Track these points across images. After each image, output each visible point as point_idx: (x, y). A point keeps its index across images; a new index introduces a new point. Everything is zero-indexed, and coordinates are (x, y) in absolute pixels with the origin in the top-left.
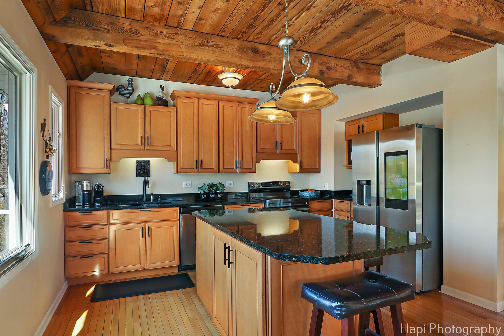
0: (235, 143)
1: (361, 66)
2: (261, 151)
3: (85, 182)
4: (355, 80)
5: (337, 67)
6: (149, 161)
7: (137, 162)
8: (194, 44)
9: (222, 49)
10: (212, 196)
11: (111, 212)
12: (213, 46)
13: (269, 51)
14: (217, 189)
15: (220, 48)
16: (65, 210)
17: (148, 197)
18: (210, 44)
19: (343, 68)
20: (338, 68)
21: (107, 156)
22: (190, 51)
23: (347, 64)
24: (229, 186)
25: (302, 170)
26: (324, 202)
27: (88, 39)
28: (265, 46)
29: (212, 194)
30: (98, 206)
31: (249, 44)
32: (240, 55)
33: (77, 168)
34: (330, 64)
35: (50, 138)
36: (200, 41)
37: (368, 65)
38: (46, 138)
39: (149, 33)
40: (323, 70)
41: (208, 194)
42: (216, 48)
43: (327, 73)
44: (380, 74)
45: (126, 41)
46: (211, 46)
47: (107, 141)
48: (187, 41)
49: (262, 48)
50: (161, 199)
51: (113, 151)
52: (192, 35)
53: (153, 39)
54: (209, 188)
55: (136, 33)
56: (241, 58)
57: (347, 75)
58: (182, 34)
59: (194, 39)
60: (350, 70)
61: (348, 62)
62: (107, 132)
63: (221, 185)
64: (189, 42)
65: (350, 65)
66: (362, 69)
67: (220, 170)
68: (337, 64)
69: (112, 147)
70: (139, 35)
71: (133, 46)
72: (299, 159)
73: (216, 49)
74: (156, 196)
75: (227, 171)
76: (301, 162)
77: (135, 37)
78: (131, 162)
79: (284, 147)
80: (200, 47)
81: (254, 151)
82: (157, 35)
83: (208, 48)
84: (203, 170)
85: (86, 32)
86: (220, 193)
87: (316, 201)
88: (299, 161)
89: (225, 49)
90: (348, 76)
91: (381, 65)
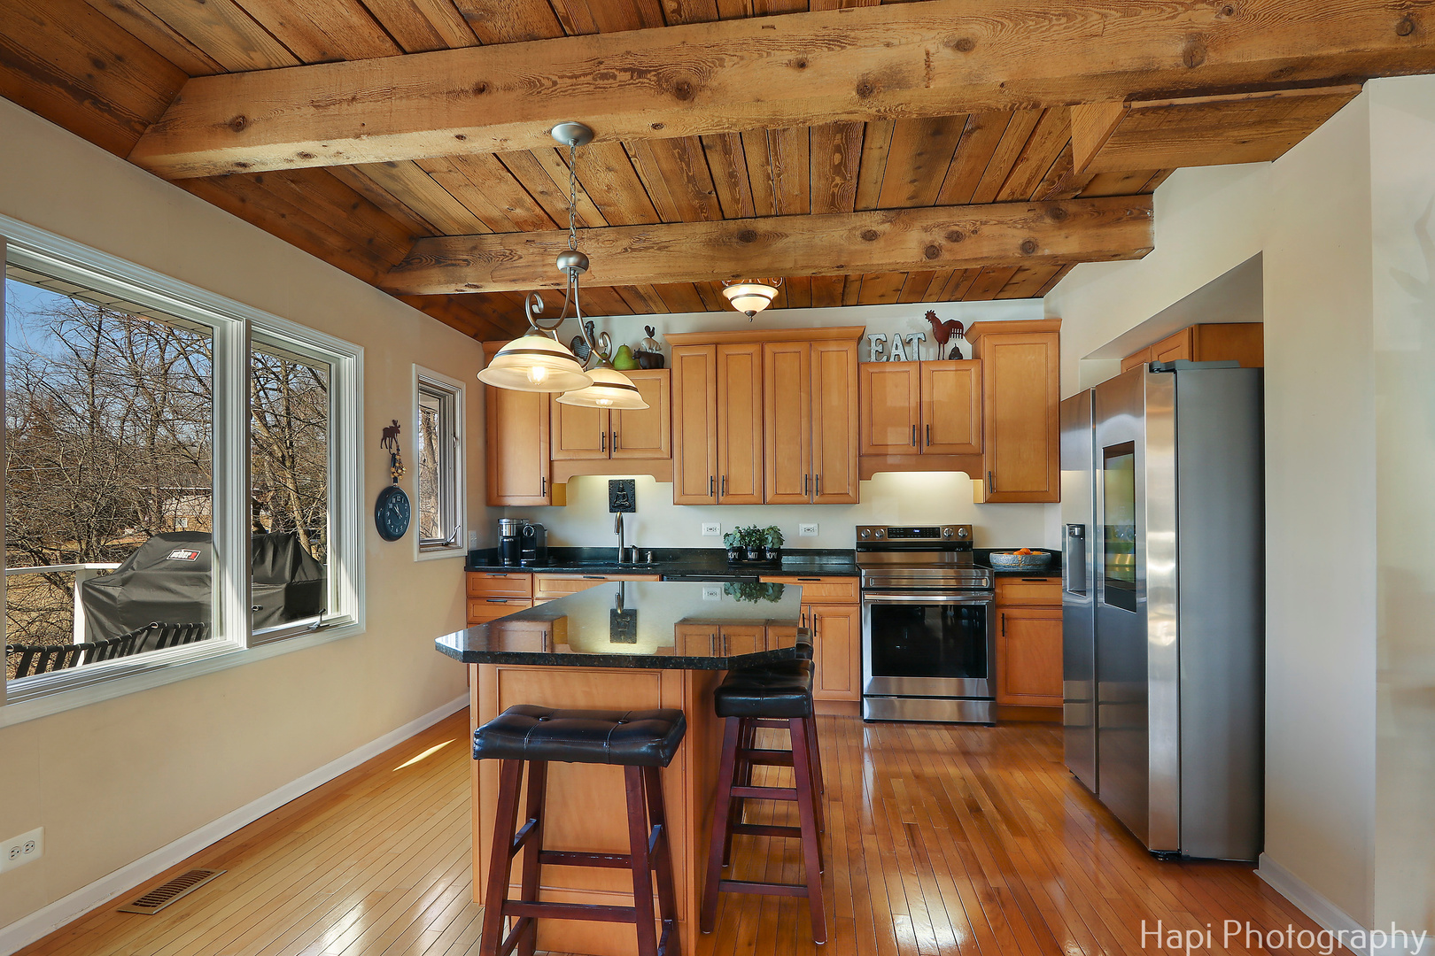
0: (805, 436)
1: (1072, 208)
2: (872, 451)
3: (504, 520)
4: (1047, 252)
5: (983, 227)
6: (634, 480)
7: (611, 482)
8: (613, 251)
9: (671, 249)
10: (751, 555)
11: (538, 576)
12: (653, 248)
13: (780, 230)
14: (762, 539)
15: (667, 247)
16: (466, 569)
17: (627, 552)
18: (646, 244)
19: (1005, 226)
20: (986, 230)
21: (545, 474)
22: (606, 267)
23: (1019, 213)
24: (809, 533)
25: (997, 496)
26: (1045, 583)
27: (439, 283)
28: (770, 221)
29: (753, 551)
30: (524, 565)
31: (732, 226)
32: (711, 253)
33: (500, 496)
34: (958, 225)
35: (398, 450)
36: (625, 243)
37: (1097, 202)
38: (394, 450)
39: (531, 251)
40: (936, 244)
41: (741, 551)
42: (659, 249)
43: (950, 251)
44: (1147, 218)
45: (495, 274)
46: (646, 248)
47: (544, 446)
48: (600, 250)
49: (763, 226)
50: (654, 559)
51: (555, 464)
52: (610, 234)
53: (539, 261)
54: (743, 537)
55: (511, 257)
56: (713, 258)
57: (1021, 242)
58: (590, 239)
59: (613, 241)
60: (1029, 228)
61: (1024, 207)
62: (544, 429)
63: (772, 532)
64: (604, 250)
65: (1031, 214)
66: (1075, 215)
67: (768, 500)
68: (984, 219)
69: (553, 458)
70: (516, 258)
71: (507, 280)
72: (987, 467)
73: (659, 252)
74: (642, 552)
75: (785, 501)
76: (991, 475)
77: (508, 264)
78: (599, 485)
79: (940, 437)
80: (626, 255)
81: (853, 452)
82: (545, 252)
83: (643, 253)
84: (730, 499)
85: (436, 273)
86: (771, 550)
87: (1019, 580)
88: (986, 474)
89: (677, 249)
90: (1024, 244)
91: (1148, 190)
